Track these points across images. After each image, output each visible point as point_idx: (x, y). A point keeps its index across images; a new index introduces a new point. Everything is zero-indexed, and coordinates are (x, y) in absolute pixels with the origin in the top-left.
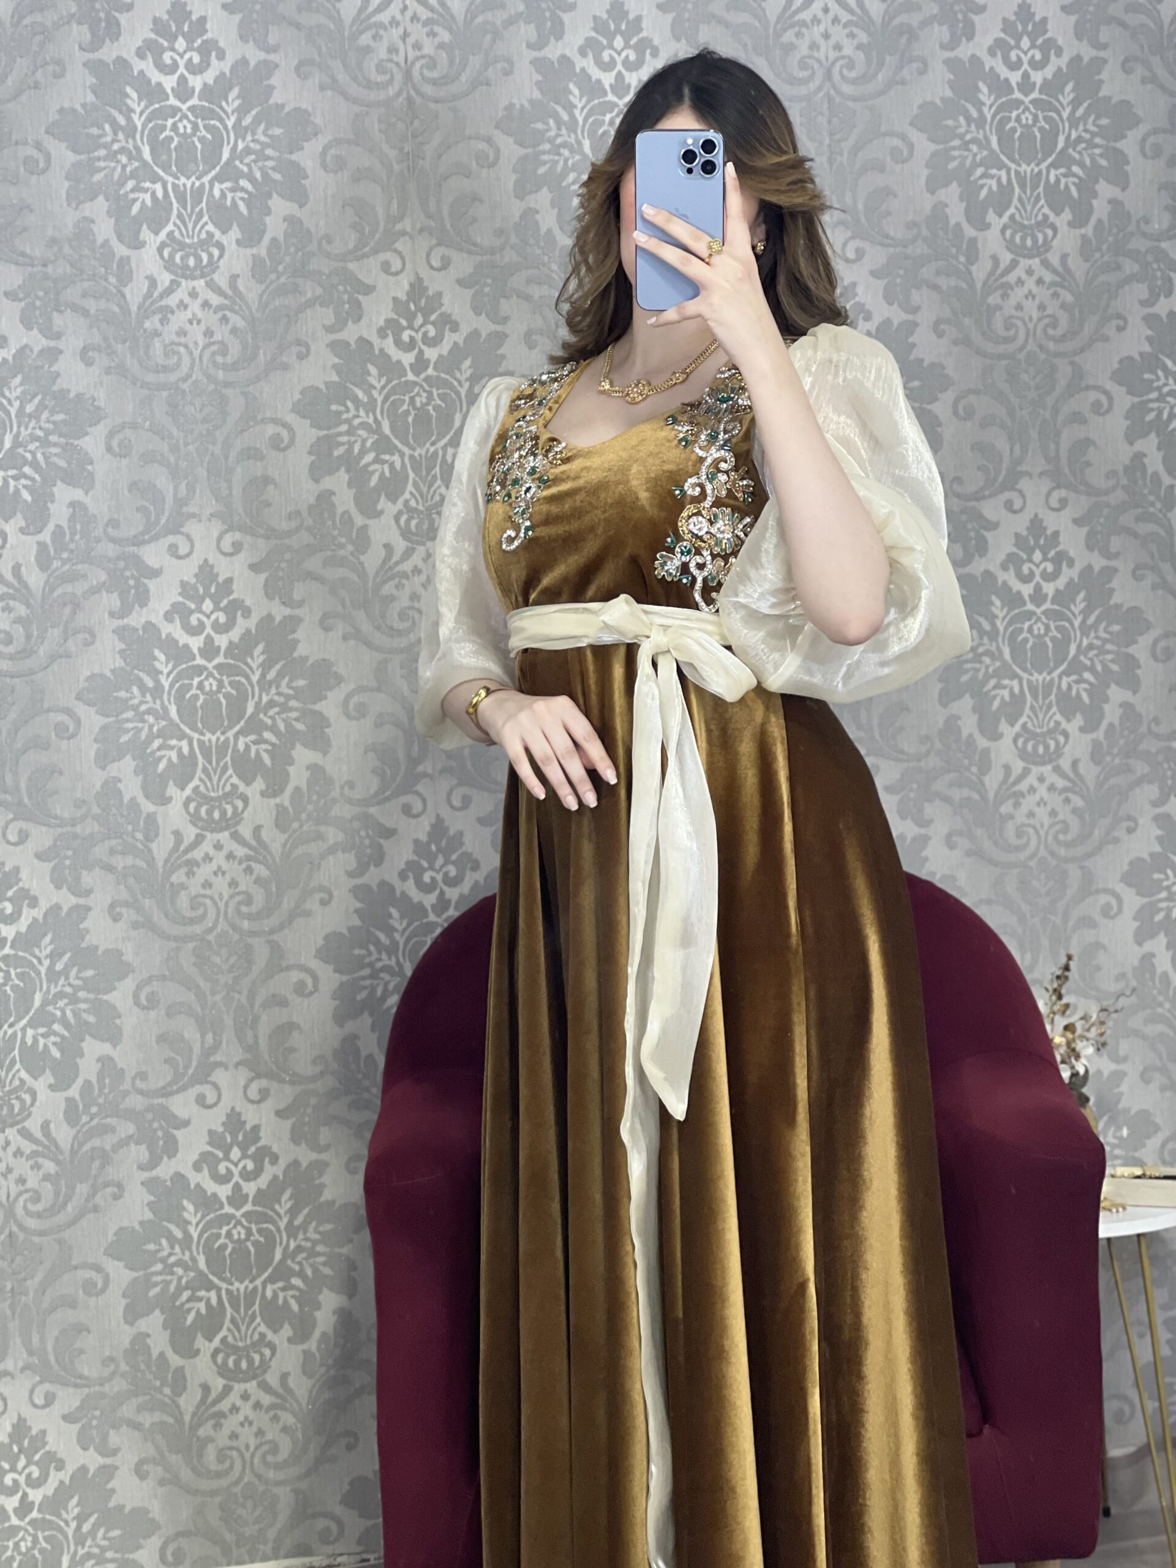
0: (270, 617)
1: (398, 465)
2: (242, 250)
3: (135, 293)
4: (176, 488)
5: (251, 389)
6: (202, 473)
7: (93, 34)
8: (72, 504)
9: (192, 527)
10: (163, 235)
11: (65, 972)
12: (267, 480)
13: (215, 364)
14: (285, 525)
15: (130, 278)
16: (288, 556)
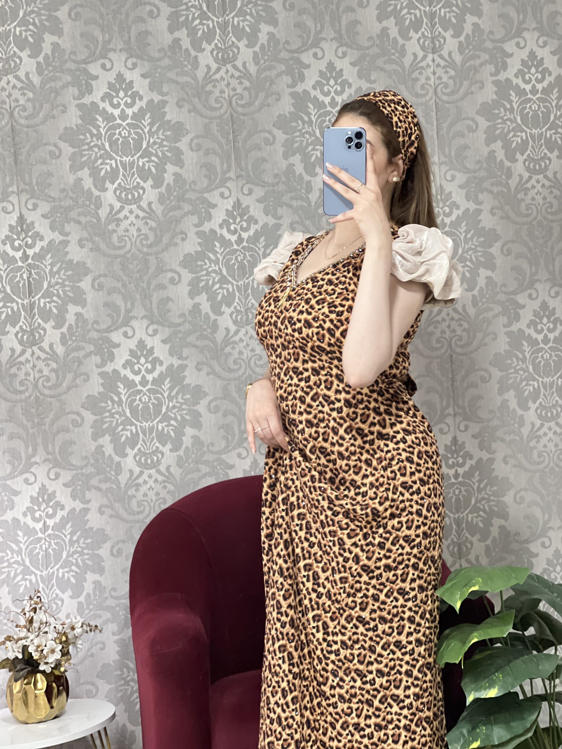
0: (172, 365)
1: (231, 290)
2: (154, 190)
3: (103, 213)
4: (126, 305)
5: (160, 256)
6: (138, 297)
7: (79, 91)
8: (76, 314)
9: (134, 323)
10: (116, 185)
11: (78, 541)
12: (169, 299)
13: (143, 245)
14: (178, 321)
15: (101, 206)
16: (180, 335)
